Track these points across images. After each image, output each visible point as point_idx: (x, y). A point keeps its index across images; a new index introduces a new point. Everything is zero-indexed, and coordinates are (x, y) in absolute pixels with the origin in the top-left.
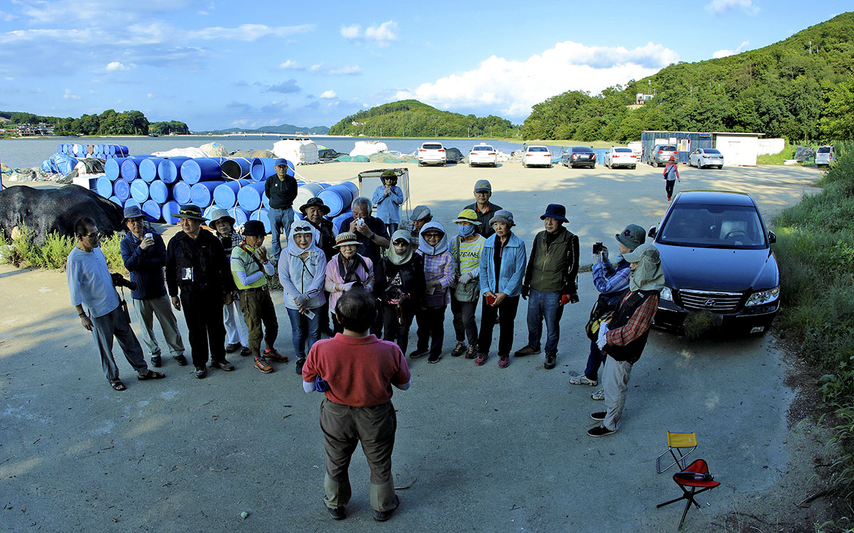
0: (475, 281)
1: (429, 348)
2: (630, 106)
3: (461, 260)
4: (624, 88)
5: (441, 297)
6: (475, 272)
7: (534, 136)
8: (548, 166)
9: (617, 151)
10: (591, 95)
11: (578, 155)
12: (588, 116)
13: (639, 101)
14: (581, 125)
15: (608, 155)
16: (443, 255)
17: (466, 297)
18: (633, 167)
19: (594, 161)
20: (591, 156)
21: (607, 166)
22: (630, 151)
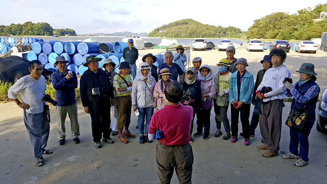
0: (226, 95)
1: (203, 132)
2: (315, 20)
3: (220, 84)
4: (312, 9)
5: (209, 103)
6: (227, 91)
7: (253, 37)
8: (261, 51)
9: (304, 43)
10: (290, 14)
11: (279, 45)
12: (287, 26)
13: (322, 16)
14: (281, 30)
15: (298, 45)
16: (210, 81)
17: (222, 104)
18: (314, 52)
19: (289, 48)
20: (288, 45)
21: (297, 51)
22: (313, 43)
